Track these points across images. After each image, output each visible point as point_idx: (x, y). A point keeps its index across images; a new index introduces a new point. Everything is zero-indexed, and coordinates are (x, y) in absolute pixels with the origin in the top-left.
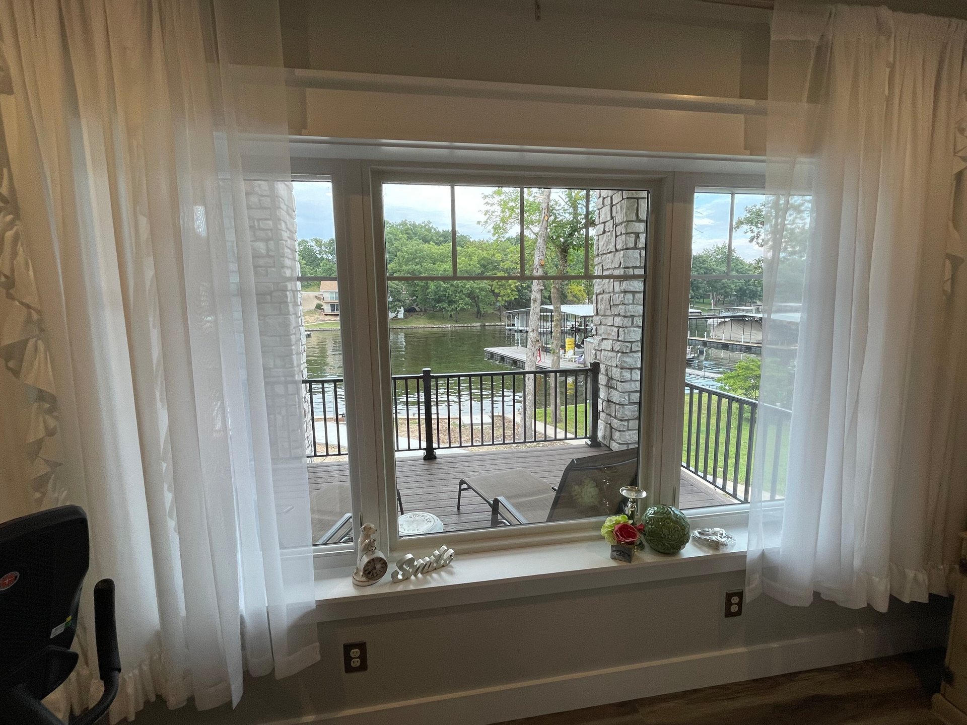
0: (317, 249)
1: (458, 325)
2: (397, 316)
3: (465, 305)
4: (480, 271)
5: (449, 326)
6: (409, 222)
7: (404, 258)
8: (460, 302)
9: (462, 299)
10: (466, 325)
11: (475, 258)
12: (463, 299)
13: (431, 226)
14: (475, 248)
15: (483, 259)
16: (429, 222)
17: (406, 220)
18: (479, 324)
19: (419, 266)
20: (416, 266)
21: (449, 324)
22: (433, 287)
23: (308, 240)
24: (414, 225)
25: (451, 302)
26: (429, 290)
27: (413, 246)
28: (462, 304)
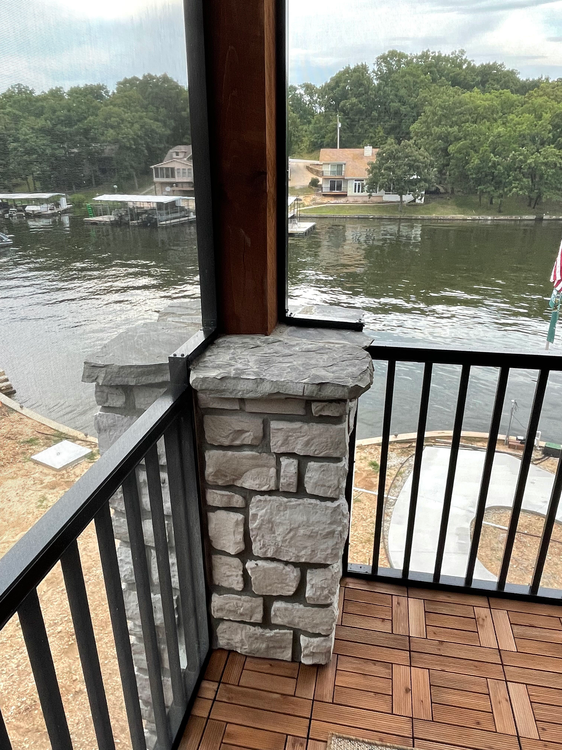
0: (307, 98)
1: (502, 218)
2: (414, 201)
3: (521, 189)
4: (550, 135)
5: (490, 218)
6: (432, 53)
7: (434, 114)
8: (513, 185)
9: (517, 180)
10: (514, 218)
11: (547, 116)
12: (520, 180)
13: (464, 58)
14: (546, 98)
15: (557, 116)
16: (463, 52)
17: (428, 51)
18: (533, 217)
19: (456, 128)
20: (451, 127)
21: (489, 215)
22: (477, 161)
23: (297, 86)
24: (439, 58)
25: (498, 185)
26: (471, 165)
27: (450, 96)
28: (516, 187)
